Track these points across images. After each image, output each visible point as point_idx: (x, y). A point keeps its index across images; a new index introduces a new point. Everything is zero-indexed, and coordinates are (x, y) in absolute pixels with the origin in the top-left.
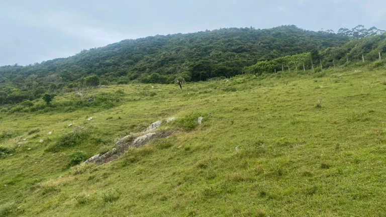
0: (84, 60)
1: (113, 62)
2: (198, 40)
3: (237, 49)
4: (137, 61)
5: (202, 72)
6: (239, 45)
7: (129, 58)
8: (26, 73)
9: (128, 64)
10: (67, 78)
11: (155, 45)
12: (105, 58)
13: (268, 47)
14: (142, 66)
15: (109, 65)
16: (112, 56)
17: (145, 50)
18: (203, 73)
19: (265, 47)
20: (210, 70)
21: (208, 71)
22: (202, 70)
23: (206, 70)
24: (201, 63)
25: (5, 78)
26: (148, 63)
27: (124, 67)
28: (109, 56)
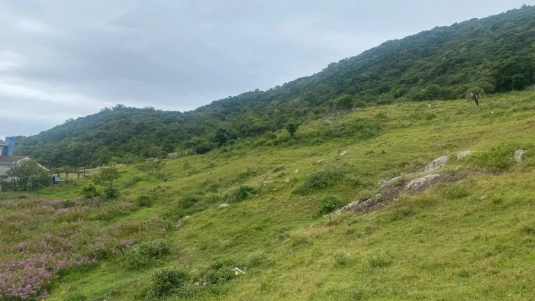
0: (332, 77)
1: (370, 75)
2: (507, 24)
4: (404, 69)
5: (517, 75)
7: (393, 66)
9: (391, 75)
10: (313, 102)
14: (413, 77)
15: (364, 80)
16: (369, 66)
17: (416, 52)
18: (517, 78)
20: (532, 71)
21: (527, 73)
22: (516, 73)
23: (522, 72)
24: (515, 62)
25: (246, 107)
26: (422, 70)
27: (386, 80)
28: (365, 67)
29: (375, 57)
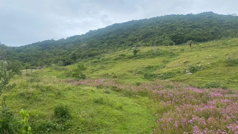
0: (96, 36)
1: (114, 36)
3: (191, 26)
4: (127, 35)
5: (178, 39)
6: (191, 24)
7: (122, 34)
8: (64, 44)
9: (122, 37)
10: (92, 46)
11: (135, 26)
12: (108, 35)
13: (209, 25)
14: (134, 38)
15: (112, 38)
16: (112, 33)
17: (130, 29)
19: (207, 25)
20: (183, 38)
21: (181, 39)
22: (177, 39)
24: (177, 35)
25: (53, 47)
26: (136, 36)
27: (122, 39)
28: (111, 33)
29: (114, 29)
